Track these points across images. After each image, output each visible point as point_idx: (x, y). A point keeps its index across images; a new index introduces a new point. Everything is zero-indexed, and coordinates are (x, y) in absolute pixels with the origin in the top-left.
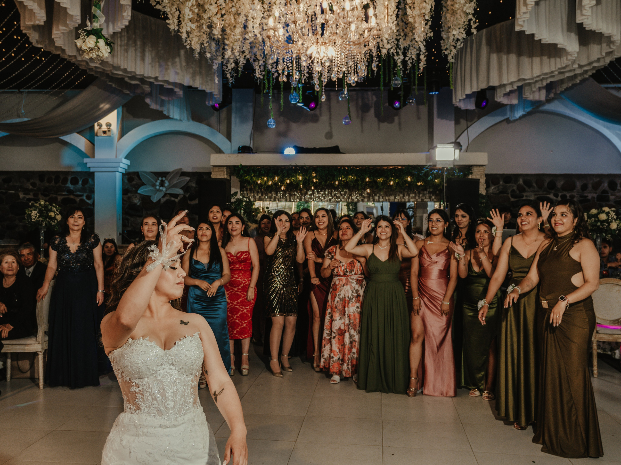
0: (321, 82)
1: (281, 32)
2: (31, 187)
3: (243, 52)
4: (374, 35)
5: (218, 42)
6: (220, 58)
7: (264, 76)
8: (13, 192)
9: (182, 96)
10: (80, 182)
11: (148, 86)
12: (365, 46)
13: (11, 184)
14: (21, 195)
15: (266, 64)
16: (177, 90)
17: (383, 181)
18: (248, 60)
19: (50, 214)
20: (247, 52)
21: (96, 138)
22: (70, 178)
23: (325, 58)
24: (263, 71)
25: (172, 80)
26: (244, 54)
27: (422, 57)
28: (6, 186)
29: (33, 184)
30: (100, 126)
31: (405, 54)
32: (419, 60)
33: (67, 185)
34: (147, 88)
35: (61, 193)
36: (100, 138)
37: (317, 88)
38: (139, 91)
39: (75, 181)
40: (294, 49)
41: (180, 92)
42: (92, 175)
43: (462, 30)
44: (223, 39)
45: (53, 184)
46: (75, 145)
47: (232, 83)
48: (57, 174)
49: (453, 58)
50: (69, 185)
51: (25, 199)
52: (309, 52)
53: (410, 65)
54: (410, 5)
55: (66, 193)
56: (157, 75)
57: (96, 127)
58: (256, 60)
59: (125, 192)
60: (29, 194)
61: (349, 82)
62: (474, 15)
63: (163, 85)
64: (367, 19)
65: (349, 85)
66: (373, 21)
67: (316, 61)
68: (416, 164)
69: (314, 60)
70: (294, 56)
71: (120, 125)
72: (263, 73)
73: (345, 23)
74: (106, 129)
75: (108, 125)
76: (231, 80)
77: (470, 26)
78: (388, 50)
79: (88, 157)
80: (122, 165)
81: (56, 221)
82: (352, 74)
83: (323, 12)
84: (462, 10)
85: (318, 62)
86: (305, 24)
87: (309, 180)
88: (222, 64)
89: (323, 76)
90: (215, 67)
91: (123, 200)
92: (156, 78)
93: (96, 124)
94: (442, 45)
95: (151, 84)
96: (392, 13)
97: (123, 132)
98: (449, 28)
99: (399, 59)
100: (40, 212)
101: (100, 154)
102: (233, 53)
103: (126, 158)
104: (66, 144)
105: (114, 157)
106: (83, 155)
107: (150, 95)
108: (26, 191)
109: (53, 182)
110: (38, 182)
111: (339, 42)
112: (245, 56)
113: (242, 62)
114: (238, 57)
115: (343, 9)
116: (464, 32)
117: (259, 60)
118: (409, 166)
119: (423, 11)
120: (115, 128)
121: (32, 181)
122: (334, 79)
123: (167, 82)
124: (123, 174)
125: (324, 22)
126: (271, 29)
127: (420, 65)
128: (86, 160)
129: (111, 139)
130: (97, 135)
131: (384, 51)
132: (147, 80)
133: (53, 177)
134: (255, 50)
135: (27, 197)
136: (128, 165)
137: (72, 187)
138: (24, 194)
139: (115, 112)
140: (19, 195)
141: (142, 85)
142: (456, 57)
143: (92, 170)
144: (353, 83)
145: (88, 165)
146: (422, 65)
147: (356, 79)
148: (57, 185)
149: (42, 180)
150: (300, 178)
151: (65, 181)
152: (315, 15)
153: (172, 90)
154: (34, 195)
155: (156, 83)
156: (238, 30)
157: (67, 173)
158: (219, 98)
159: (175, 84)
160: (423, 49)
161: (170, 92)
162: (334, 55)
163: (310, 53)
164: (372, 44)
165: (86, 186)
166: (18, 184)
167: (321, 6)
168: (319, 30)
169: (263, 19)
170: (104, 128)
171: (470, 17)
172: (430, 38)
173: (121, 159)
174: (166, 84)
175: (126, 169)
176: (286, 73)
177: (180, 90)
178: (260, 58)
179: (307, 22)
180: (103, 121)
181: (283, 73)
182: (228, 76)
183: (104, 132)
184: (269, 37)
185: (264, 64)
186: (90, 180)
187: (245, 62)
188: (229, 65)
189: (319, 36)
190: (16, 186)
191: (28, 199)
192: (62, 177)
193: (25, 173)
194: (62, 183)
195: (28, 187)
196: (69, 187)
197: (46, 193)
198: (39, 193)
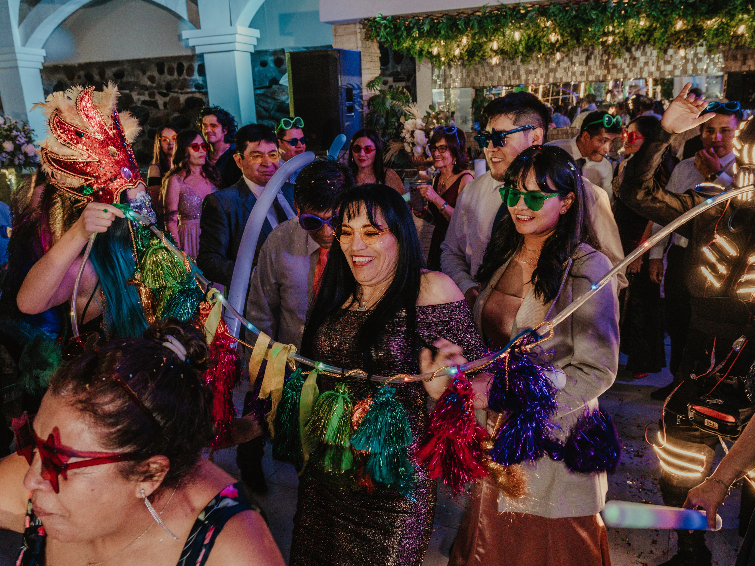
2: (149, 83)
8: (128, 92)
13: (126, 80)
14: (135, 96)
22: (196, 66)
29: (152, 79)
33: (193, 77)
35: (184, 90)
39: (202, 70)
45: (176, 76)
48: (179, 60)
50: (196, 76)
51: (140, 102)
55: (192, 90)
60: (144, 94)
80: (248, 39)
110: (156, 75)
121: (149, 74)
124: (251, 53)
135: (143, 98)
136: (257, 39)
138: (138, 95)
148: (181, 78)
149: (161, 71)
154: (150, 95)
157: (192, 58)
173: (245, 28)
175: (254, 45)
190: (130, 82)
191: (144, 102)
192: (186, 65)
193: (138, 61)
194: (188, 75)
195: (145, 84)
196: (197, 80)
197: (165, 91)
198: (156, 91)
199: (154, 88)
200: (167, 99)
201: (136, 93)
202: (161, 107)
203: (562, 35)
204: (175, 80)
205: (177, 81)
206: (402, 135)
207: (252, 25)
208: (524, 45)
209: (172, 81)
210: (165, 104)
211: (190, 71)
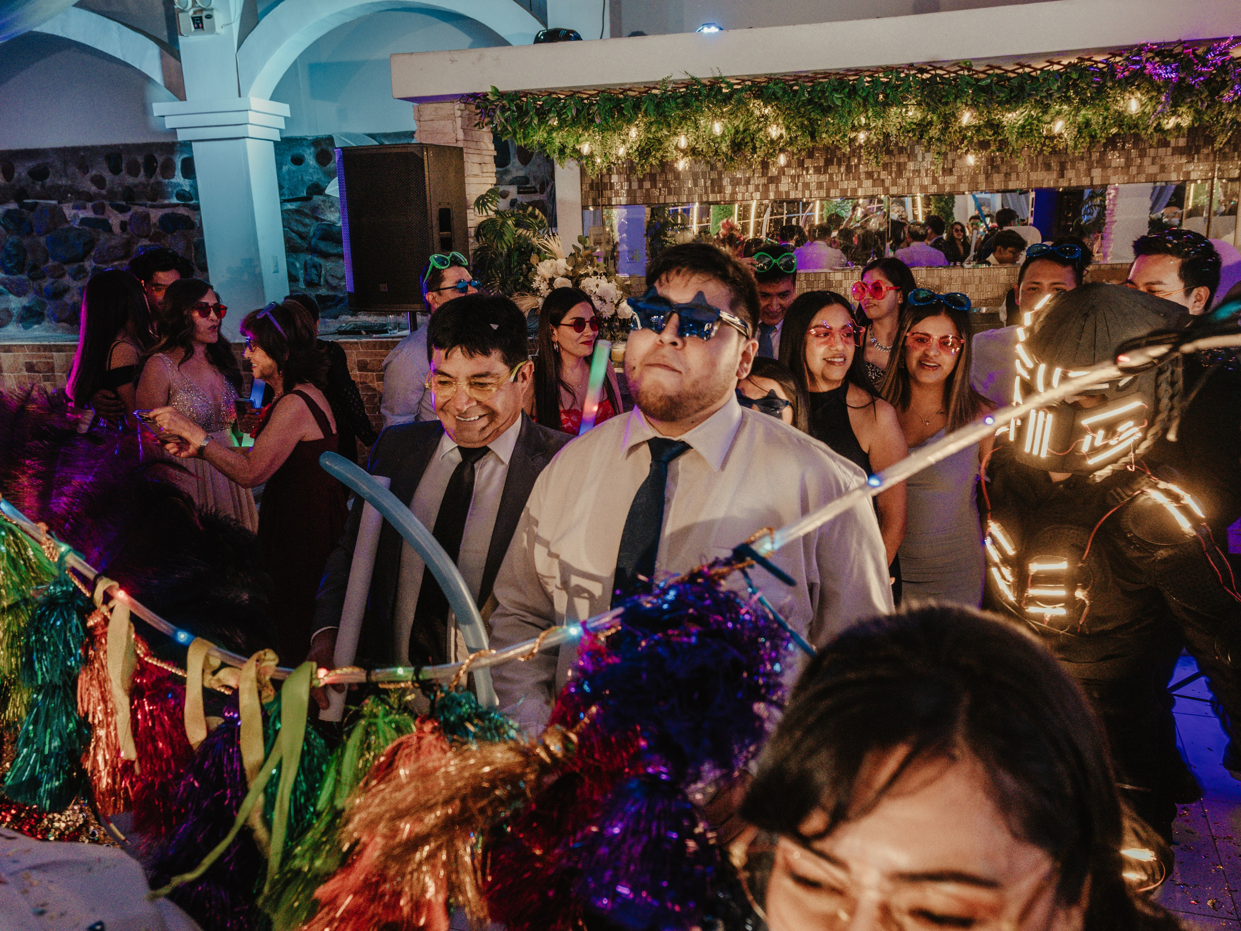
2: (94, 189)
8: (55, 202)
14: (68, 211)
28: (38, 188)
29: (99, 181)
45: (142, 177)
48: (148, 151)
60: (85, 208)
80: (267, 119)
109: (142, 172)
110: (108, 176)
121: (94, 172)
124: (275, 143)
133: (140, 160)
135: (82, 214)
136: (286, 118)
137: (185, 184)
140: (64, 210)
149: (115, 169)
154: (95, 209)
166: (65, 182)
173: (264, 100)
175: (280, 130)
190: (61, 186)
191: (84, 221)
192: (160, 159)
193: (76, 151)
194: (164, 176)
195: (86, 190)
196: (179, 185)
197: (124, 203)
198: (107, 203)
199: (104, 197)
200: (126, 217)
201: (71, 205)
202: (117, 229)
203: (788, 128)
204: (140, 183)
205: (145, 186)
206: (535, 285)
207: (276, 97)
208: (728, 143)
209: (136, 186)
210: (123, 225)
211: (168, 169)
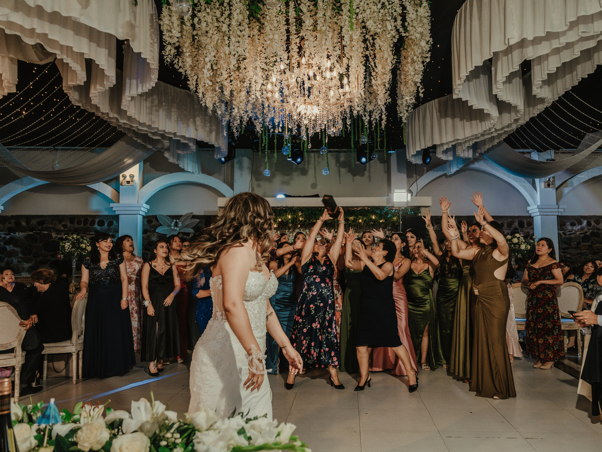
0: (308, 134)
1: (277, 95)
2: (62, 228)
3: (247, 112)
4: (348, 99)
5: (226, 103)
6: (228, 116)
7: (262, 131)
8: (47, 232)
9: (195, 151)
10: (106, 224)
11: (167, 142)
12: (341, 107)
13: (44, 226)
14: (54, 235)
15: (264, 122)
16: (191, 144)
17: (354, 219)
18: (250, 118)
19: (81, 246)
20: (250, 112)
21: (121, 186)
22: (97, 221)
23: (311, 115)
24: (262, 128)
25: (187, 136)
26: (248, 113)
27: (384, 117)
28: (40, 227)
29: (65, 226)
30: (124, 177)
31: (370, 116)
32: (381, 119)
33: (94, 227)
34: (166, 143)
35: (89, 233)
36: (124, 186)
37: (305, 138)
38: (159, 146)
39: (101, 223)
40: (288, 108)
41: (193, 146)
42: (117, 217)
43: (412, 97)
44: (231, 100)
45: (82, 225)
46: (103, 193)
47: (237, 136)
48: (86, 218)
49: (405, 119)
50: (96, 226)
51: (57, 238)
52: (298, 110)
53: (374, 124)
54: (374, 77)
55: (93, 233)
56: (176, 131)
57: (121, 178)
58: (257, 118)
59: (145, 231)
60: (61, 234)
61: (329, 133)
62: (421, 83)
63: (180, 140)
64: (342, 86)
65: (329, 136)
66: (347, 88)
67: (304, 117)
68: (378, 205)
69: (302, 117)
70: (287, 113)
71: (141, 177)
72: (262, 129)
73: (326, 88)
74: (130, 180)
75: (132, 176)
76: (236, 135)
77: (418, 92)
78: (358, 112)
79: (113, 202)
80: (143, 209)
81: (86, 251)
82: (332, 127)
83: (309, 79)
84: (412, 81)
85: (305, 118)
86: (295, 89)
87: (296, 219)
88: (229, 122)
89: (309, 130)
90: (224, 123)
91: (143, 238)
92: (175, 134)
93: (121, 175)
94: (398, 109)
95: (170, 139)
96: (361, 82)
97: (144, 182)
98: (402, 95)
99: (366, 119)
100: (73, 244)
101: (124, 200)
102: (239, 112)
103: (146, 203)
104: (94, 192)
105: (137, 202)
106: (109, 201)
107: (168, 149)
108: (58, 232)
109: (82, 224)
110: (69, 224)
111: (321, 102)
112: (248, 115)
113: (246, 119)
114: (243, 115)
115: (325, 78)
116: (414, 98)
117: (258, 118)
118: (373, 207)
119: (384, 81)
120: (137, 179)
121: (64, 223)
122: (318, 131)
123: (184, 137)
124: (143, 216)
125: (310, 86)
126: (270, 91)
127: (382, 122)
128: (112, 205)
129: (134, 188)
130: (122, 185)
131: (355, 112)
132: (167, 135)
133: (83, 220)
134: (256, 110)
135: (59, 236)
136: (148, 209)
137: (98, 228)
138: (56, 234)
139: (138, 165)
140: (51, 234)
141: (162, 140)
142: (408, 118)
143: (117, 213)
144: (332, 134)
145: (114, 209)
146: (384, 123)
147: (335, 131)
148: (86, 226)
149: (72, 222)
150: (290, 217)
151: (93, 223)
152: (303, 82)
153: (187, 144)
155: (174, 138)
156: (244, 93)
157: (95, 217)
158: (225, 152)
159: (190, 139)
160: (384, 110)
161: (185, 146)
162: (318, 113)
163: (300, 110)
164: (346, 105)
165: (111, 227)
166: (51, 226)
167: (308, 75)
168: (307, 92)
169: (263, 86)
170: (128, 179)
171: (418, 85)
172: (389, 103)
173: (143, 204)
174: (182, 139)
175: (146, 213)
176: (281, 125)
177: (194, 145)
178: (259, 117)
179: (297, 87)
180: (127, 173)
181: (278, 126)
182: (235, 131)
183: (128, 182)
184: (268, 99)
185: (262, 122)
186: (114, 222)
187: (248, 119)
188: (235, 123)
189: (306, 98)
190: (49, 227)
191: (60, 238)
192: (90, 220)
193: (57, 216)
194: (90, 225)
195: (60, 228)
196: (96, 228)
198: (70, 233)
199: (67, 231)
204: (81, 227)
209: (79, 228)
